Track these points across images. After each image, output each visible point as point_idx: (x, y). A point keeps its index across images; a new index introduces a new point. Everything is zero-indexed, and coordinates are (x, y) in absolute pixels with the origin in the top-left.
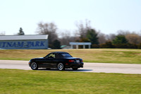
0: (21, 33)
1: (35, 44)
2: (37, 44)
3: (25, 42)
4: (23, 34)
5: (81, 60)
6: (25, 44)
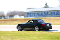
4: (48, 7)
5: (50, 24)
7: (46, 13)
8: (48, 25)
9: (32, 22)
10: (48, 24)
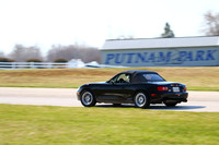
0: (168, 34)
1: (194, 55)
2: (199, 57)
3: (174, 52)
4: (172, 36)
6: (175, 55)
7: (165, 53)
8: (176, 90)
9: (127, 78)
10: (175, 85)
